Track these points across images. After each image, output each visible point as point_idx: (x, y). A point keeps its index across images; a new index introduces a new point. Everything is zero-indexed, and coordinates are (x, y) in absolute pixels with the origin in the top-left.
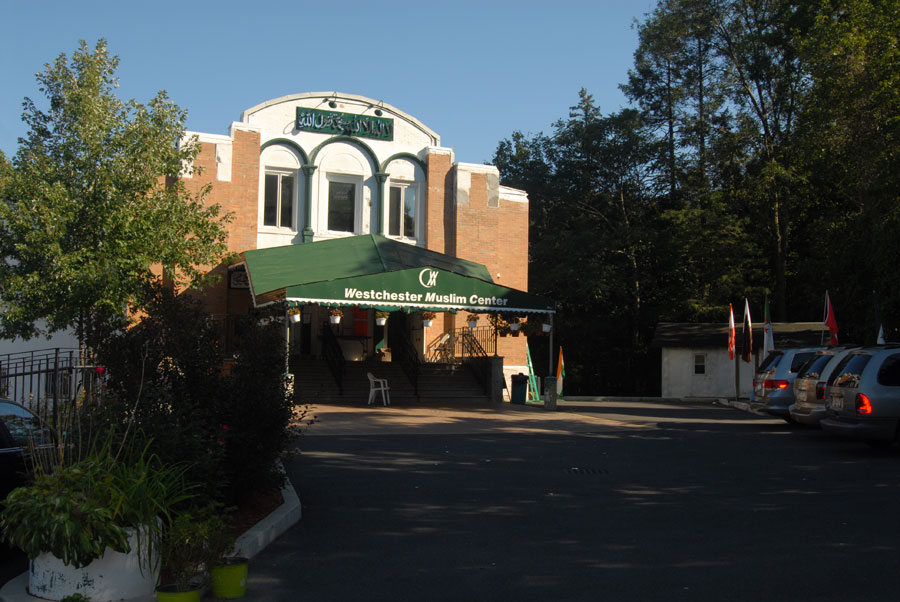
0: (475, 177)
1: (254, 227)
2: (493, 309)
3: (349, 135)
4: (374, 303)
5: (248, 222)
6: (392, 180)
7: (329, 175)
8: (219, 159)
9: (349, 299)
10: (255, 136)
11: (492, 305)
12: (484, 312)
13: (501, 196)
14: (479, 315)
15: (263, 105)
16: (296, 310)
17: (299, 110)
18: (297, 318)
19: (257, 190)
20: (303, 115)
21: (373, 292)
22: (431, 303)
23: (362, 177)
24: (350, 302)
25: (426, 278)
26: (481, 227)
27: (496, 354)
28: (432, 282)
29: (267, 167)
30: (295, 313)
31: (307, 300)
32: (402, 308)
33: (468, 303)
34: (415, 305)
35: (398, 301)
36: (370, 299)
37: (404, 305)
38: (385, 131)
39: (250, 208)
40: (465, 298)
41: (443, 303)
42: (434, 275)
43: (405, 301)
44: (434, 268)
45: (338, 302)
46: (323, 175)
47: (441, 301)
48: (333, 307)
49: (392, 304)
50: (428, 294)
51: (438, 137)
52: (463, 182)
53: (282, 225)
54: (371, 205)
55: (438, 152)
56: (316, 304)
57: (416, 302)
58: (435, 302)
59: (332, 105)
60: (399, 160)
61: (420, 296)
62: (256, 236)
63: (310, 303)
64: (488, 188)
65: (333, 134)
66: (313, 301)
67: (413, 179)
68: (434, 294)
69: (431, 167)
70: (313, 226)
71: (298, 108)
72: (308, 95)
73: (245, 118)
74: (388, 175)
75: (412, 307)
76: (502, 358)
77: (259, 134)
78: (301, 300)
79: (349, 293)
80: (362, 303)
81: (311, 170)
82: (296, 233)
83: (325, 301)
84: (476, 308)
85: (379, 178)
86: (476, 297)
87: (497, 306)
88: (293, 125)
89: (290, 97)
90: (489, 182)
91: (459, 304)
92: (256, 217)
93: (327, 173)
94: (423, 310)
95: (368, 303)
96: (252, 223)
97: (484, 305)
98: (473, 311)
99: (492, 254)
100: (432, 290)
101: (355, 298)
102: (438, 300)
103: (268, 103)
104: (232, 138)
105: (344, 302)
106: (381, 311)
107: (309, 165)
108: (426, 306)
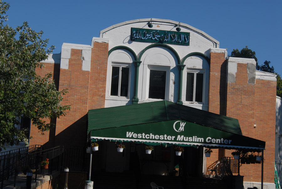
0: (240, 65)
1: (104, 96)
2: (221, 146)
3: (162, 43)
4: (144, 141)
5: (100, 93)
6: (188, 69)
7: (149, 66)
8: (83, 58)
9: (129, 138)
10: (106, 45)
11: (221, 144)
12: (215, 147)
13: (257, 77)
14: (212, 150)
15: (112, 27)
16: (96, 144)
17: (132, 29)
18: (97, 148)
19: (106, 75)
20: (134, 32)
21: (144, 134)
22: (180, 141)
23: (170, 67)
24: (129, 140)
25: (178, 126)
26: (243, 96)
27: (239, 175)
28: (182, 129)
29: (113, 62)
30: (95, 146)
31: (103, 138)
32: (162, 144)
33: (205, 142)
34: (170, 142)
35: (159, 140)
36: (142, 139)
37: (163, 142)
38: (184, 40)
39: (101, 86)
40: (203, 139)
41: (188, 142)
42: (183, 125)
43: (164, 140)
44: (183, 120)
45: (122, 139)
46: (146, 67)
47: (187, 140)
48: (119, 142)
49: (155, 141)
50: (179, 136)
51: (218, 42)
52: (232, 69)
53: (121, 95)
54: (174, 83)
55: (217, 51)
56: (109, 140)
57: (171, 140)
58: (183, 141)
59: (150, 26)
60: (193, 57)
61: (173, 137)
62: (104, 102)
63: (105, 140)
64: (248, 72)
65: (152, 42)
66: (107, 139)
67: (201, 67)
68: (182, 136)
69: (212, 60)
70: (139, 96)
71: (132, 28)
72: (138, 20)
73: (101, 35)
74: (185, 66)
75: (168, 144)
76: (243, 177)
77: (108, 44)
78: (99, 138)
79: (129, 134)
80: (137, 140)
81: (138, 64)
82: (129, 99)
83: (114, 139)
84: (210, 145)
85: (180, 67)
86: (210, 138)
87: (224, 144)
88: (129, 38)
89: (127, 22)
90: (249, 68)
91: (199, 142)
92: (104, 91)
93: (148, 65)
94: (175, 145)
95: (140, 141)
96: (102, 94)
97: (216, 143)
98: (208, 147)
99: (251, 112)
100: (181, 133)
101: (132, 138)
102: (185, 140)
103: (114, 26)
104: (92, 47)
105: (125, 140)
106: (148, 146)
107: (138, 61)
108: (177, 143)
